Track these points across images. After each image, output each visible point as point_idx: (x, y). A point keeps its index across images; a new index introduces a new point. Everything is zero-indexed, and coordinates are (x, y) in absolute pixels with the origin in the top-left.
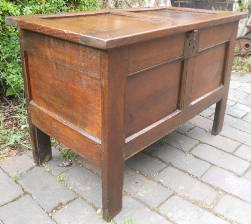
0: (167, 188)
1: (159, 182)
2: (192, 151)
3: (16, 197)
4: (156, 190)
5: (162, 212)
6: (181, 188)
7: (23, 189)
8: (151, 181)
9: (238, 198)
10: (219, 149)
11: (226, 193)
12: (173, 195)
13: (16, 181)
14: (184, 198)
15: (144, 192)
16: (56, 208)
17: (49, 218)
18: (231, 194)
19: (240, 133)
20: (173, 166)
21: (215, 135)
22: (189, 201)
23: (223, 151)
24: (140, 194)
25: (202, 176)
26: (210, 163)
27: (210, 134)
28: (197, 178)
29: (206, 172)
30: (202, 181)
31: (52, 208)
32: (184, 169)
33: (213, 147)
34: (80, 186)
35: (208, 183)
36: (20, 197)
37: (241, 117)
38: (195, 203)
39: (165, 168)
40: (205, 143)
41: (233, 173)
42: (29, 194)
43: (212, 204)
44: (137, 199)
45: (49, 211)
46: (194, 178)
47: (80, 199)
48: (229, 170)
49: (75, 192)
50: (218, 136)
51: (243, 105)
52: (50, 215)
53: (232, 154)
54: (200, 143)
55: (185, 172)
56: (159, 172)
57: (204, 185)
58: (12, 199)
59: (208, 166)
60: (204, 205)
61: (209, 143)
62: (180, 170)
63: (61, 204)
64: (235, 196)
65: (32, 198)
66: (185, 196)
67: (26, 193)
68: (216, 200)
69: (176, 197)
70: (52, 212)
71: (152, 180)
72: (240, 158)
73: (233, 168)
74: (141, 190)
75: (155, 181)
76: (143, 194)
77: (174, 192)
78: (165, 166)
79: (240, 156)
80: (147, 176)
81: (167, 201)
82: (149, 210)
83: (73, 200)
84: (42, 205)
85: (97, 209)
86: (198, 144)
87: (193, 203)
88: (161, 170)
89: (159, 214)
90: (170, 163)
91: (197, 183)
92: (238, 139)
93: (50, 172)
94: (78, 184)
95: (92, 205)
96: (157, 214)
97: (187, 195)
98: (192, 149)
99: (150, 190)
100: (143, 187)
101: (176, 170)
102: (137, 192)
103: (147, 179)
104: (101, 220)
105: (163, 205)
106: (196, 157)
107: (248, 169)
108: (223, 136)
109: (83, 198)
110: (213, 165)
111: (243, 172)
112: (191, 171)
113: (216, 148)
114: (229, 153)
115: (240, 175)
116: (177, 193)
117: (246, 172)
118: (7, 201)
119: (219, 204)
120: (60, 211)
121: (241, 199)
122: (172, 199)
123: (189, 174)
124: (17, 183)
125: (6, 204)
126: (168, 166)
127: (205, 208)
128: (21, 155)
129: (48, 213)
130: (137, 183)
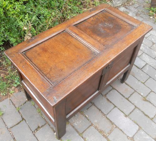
0: (89, 120)
1: (86, 117)
2: (107, 95)
3: (19, 121)
4: (83, 122)
5: (84, 136)
6: (96, 121)
7: (22, 116)
9: (121, 130)
10: (121, 95)
11: (116, 127)
12: (91, 125)
13: (18, 111)
14: (96, 128)
15: (77, 123)
16: (37, 130)
17: (33, 135)
18: (119, 128)
19: (137, 82)
20: (95, 105)
21: (122, 83)
22: (98, 130)
23: (123, 96)
24: (75, 124)
25: (108, 114)
26: (114, 105)
27: (119, 81)
28: (105, 115)
29: (110, 111)
30: (107, 118)
31: (35, 130)
32: (100, 108)
33: (119, 92)
35: (110, 119)
36: (21, 122)
37: (141, 68)
38: (101, 132)
40: (115, 89)
41: (124, 113)
43: (108, 133)
44: (73, 127)
46: (103, 115)
47: (47, 124)
48: (122, 111)
49: (45, 120)
50: (124, 83)
51: (146, 55)
53: (127, 99)
55: (100, 110)
56: (87, 109)
57: (107, 120)
58: (17, 123)
59: (113, 106)
60: (104, 133)
61: (117, 89)
62: (98, 108)
63: (39, 127)
65: (26, 122)
66: (96, 127)
67: (23, 119)
68: (111, 131)
69: (92, 127)
70: (35, 131)
71: (83, 115)
73: (124, 110)
74: (76, 121)
77: (92, 123)
78: (91, 105)
79: (131, 101)
80: (81, 112)
81: (87, 129)
82: (78, 134)
83: (45, 125)
84: (30, 127)
85: (55, 132)
86: (111, 90)
87: (99, 132)
88: (88, 108)
90: (94, 103)
91: (104, 118)
92: (134, 88)
93: (34, 106)
95: (52, 128)
96: (81, 138)
97: (97, 126)
98: (107, 93)
99: (80, 122)
100: (78, 119)
101: (96, 108)
102: (74, 122)
103: (80, 114)
104: (56, 139)
105: (85, 132)
106: (108, 100)
107: (132, 111)
108: (127, 84)
109: (49, 124)
110: (115, 106)
111: (129, 113)
112: (103, 110)
113: (120, 93)
114: (126, 98)
115: (127, 115)
116: (93, 125)
117: (131, 113)
118: (15, 124)
119: (111, 134)
120: (38, 131)
121: (123, 132)
122: (89, 128)
123: (102, 112)
124: (19, 112)
125: (15, 126)
126: (92, 105)
127: (104, 136)
128: (21, 91)
129: (33, 132)
130: (75, 116)
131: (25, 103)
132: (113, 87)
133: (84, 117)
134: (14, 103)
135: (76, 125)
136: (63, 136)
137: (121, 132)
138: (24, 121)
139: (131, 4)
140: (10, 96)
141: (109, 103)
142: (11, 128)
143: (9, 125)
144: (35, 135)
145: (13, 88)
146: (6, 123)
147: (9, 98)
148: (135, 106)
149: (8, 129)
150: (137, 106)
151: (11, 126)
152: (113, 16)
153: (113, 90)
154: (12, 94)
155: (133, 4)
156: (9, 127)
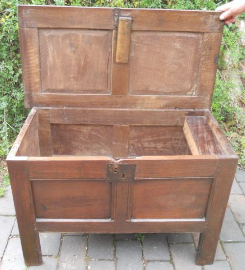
1: (87, 267)
15: (68, 266)
16: (17, 236)
20: (116, 264)
24: (64, 265)
31: (15, 234)
39: (109, 260)
44: (58, 266)
45: (12, 234)
52: (10, 237)
54: (169, 261)
56: (100, 260)
71: (86, 262)
74: (69, 262)
75: (86, 264)
76: (66, 266)
78: (111, 258)
80: (88, 256)
86: (166, 261)
88: (103, 260)
90: (117, 259)
99: (74, 267)
100: (74, 262)
102: (65, 262)
103: (84, 258)
125: (1, 215)
126: (113, 260)
129: (10, 235)
130: (75, 255)
132: (172, 259)
133: (84, 266)
135: (64, 267)
136: (35, 267)
153: (169, 263)
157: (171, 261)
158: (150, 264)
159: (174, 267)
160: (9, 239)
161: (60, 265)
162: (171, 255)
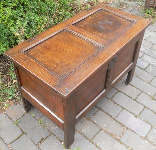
0: (98, 125)
1: (94, 122)
2: (113, 98)
3: (19, 136)
4: (92, 128)
5: (94, 142)
6: (105, 125)
7: (21, 130)
8: (89, 121)
9: (134, 131)
10: (128, 96)
11: (128, 129)
12: (100, 130)
13: (17, 124)
14: (106, 132)
15: (86, 129)
16: (41, 142)
17: (38, 148)
18: (130, 129)
19: (142, 82)
20: (102, 110)
21: (127, 85)
22: (108, 134)
23: (130, 98)
24: (83, 131)
25: (117, 117)
26: (122, 107)
27: (124, 83)
28: (114, 118)
29: (119, 114)
30: (116, 120)
32: (107, 112)
33: (125, 94)
34: (52, 126)
35: (120, 122)
36: (21, 136)
37: (145, 68)
38: (112, 135)
41: (133, 114)
42: (25, 133)
43: (120, 136)
44: (82, 134)
45: (37, 144)
46: (112, 118)
47: (52, 135)
48: (131, 113)
49: (49, 131)
50: (129, 85)
52: (38, 146)
53: (135, 100)
54: (118, 91)
55: (108, 114)
56: (94, 114)
57: (117, 123)
58: (17, 137)
59: (121, 109)
60: (115, 137)
61: (123, 91)
62: (105, 112)
63: (43, 139)
64: (132, 130)
65: (27, 135)
66: (106, 131)
67: (23, 133)
68: (122, 133)
69: (102, 132)
70: (39, 144)
72: (139, 103)
73: (134, 111)
74: (84, 128)
75: (91, 121)
76: (85, 130)
77: (101, 128)
78: (97, 110)
80: (87, 118)
81: (97, 135)
82: (88, 141)
83: (49, 136)
84: (33, 140)
85: (62, 142)
86: (117, 92)
87: (110, 136)
88: (95, 113)
89: (93, 143)
90: (100, 108)
91: (114, 122)
92: (140, 88)
93: (34, 117)
94: (50, 125)
95: (58, 138)
96: (92, 144)
97: (108, 130)
98: (113, 96)
99: (89, 128)
100: (85, 126)
101: (103, 113)
102: (82, 129)
103: (87, 120)
104: (64, 148)
105: (95, 137)
106: (115, 103)
107: (142, 111)
108: (132, 85)
109: (54, 134)
110: (124, 109)
111: (139, 113)
112: (111, 114)
113: (127, 95)
114: (133, 99)
115: (137, 116)
116: (103, 129)
117: (140, 113)
118: (15, 139)
119: (123, 136)
120: (43, 143)
121: (135, 132)
122: (99, 133)
123: (110, 116)
124: (18, 126)
125: (15, 141)
126: (99, 110)
127: (116, 139)
128: (17, 104)
130: (82, 123)
131: (24, 115)
132: (118, 90)
133: (92, 123)
134: (11, 117)
135: (85, 131)
136: (72, 145)
137: (133, 132)
138: (25, 134)
139: (124, 8)
140: (5, 110)
141: (117, 106)
142: (10, 143)
143: (8, 141)
144: (40, 147)
145: (7, 101)
146: (4, 139)
147: (3, 113)
148: (144, 106)
149: (7, 145)
150: (146, 106)
151: (11, 142)
152: (111, 14)
153: (119, 93)
154: (6, 107)
155: (127, 8)
156: (8, 143)
157: (119, 91)
158: (113, 99)
159: (121, 92)
160: (38, 147)
161: (82, 133)
162: (116, 89)
